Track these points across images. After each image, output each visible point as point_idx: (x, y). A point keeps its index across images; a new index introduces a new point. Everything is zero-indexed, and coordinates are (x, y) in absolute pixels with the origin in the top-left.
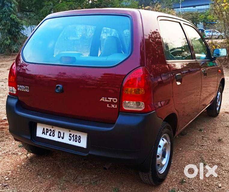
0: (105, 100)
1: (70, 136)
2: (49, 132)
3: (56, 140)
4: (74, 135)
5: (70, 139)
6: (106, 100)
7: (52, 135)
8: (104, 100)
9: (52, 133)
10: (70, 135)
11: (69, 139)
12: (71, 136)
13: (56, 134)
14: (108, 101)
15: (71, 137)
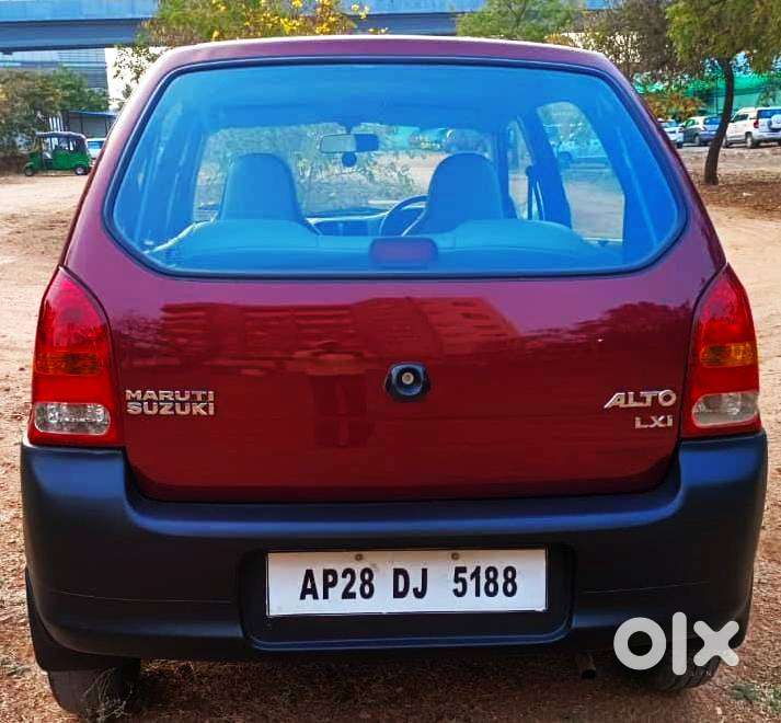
0: (626, 402)
1: (461, 575)
2: (342, 583)
3: (384, 611)
4: (478, 569)
5: (460, 590)
6: (631, 399)
7: (358, 595)
8: (622, 404)
9: (358, 582)
10: (456, 575)
11: (456, 591)
12: (467, 576)
13: (383, 582)
14: (641, 404)
15: (464, 581)
